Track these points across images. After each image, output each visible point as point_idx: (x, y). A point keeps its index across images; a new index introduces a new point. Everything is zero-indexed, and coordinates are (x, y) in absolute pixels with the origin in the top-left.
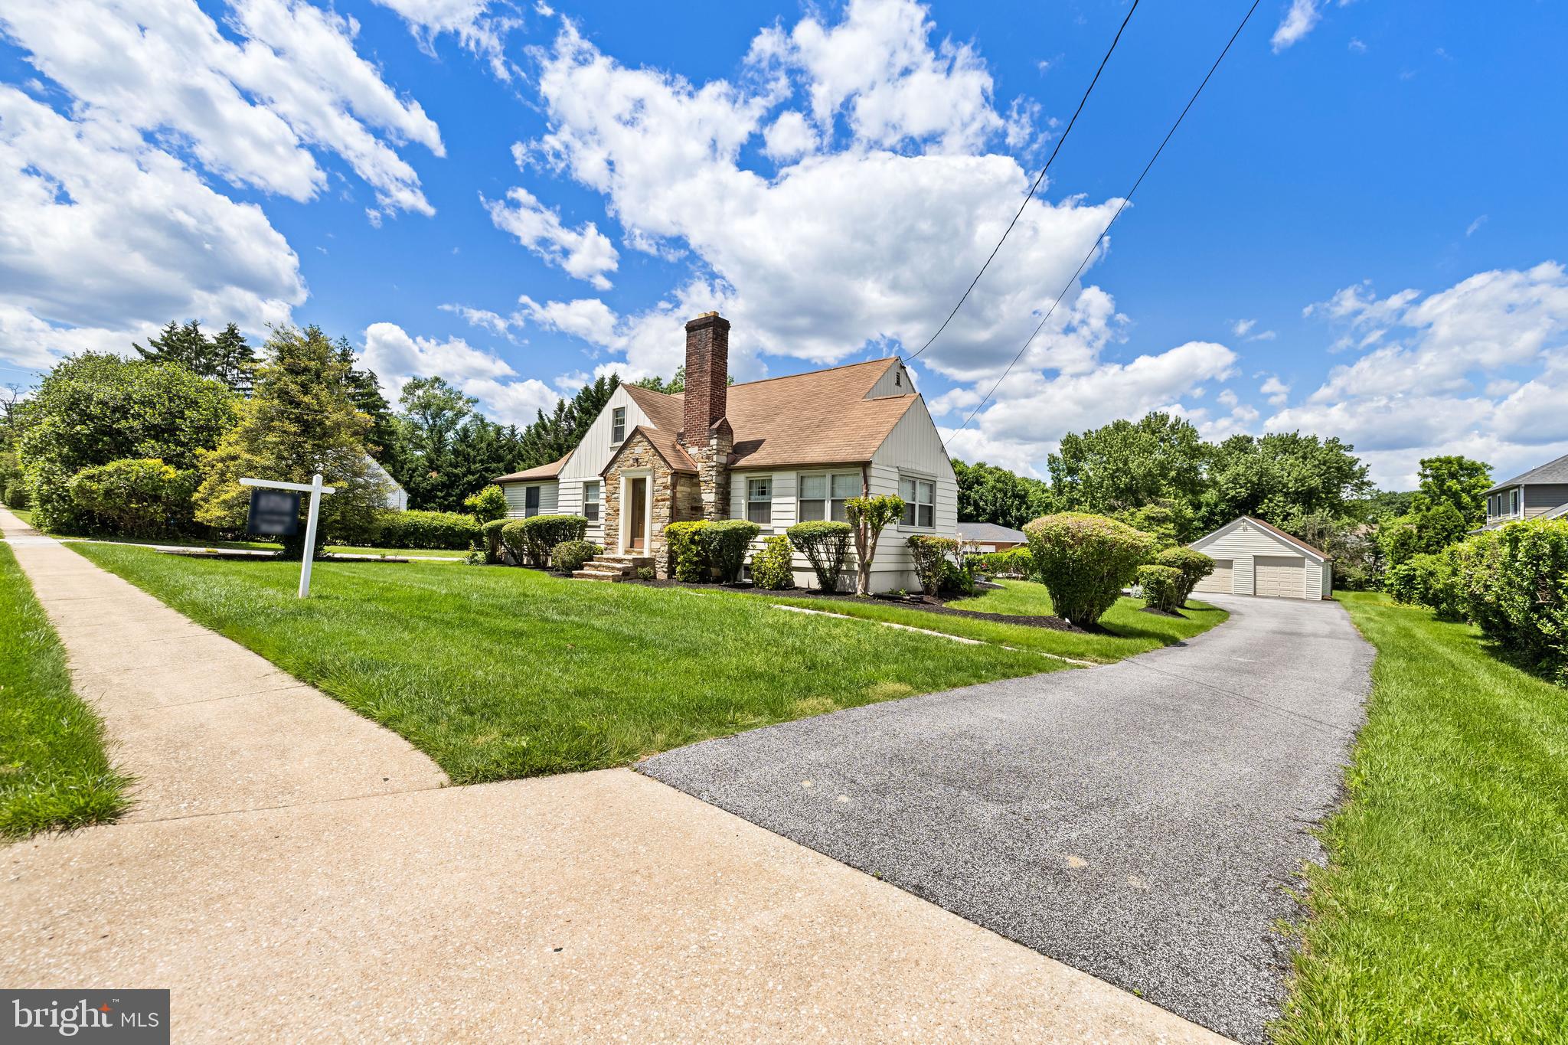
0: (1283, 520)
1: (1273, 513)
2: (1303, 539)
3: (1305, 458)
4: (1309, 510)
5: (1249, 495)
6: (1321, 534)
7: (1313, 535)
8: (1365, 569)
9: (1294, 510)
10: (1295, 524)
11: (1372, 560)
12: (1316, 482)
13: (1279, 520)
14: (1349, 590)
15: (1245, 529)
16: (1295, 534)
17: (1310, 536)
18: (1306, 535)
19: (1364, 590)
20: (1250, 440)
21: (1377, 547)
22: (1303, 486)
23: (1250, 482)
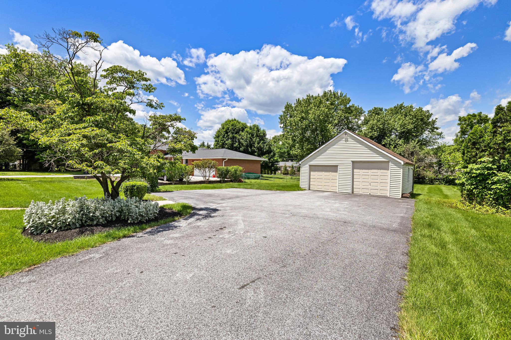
0: (394, 148)
1: (390, 144)
2: (403, 156)
3: (406, 116)
4: (407, 140)
5: (379, 135)
6: (412, 154)
7: (408, 154)
8: (434, 172)
9: (400, 142)
10: (401, 149)
11: (437, 168)
12: (410, 127)
13: (392, 147)
14: (427, 184)
15: (347, 140)
16: (400, 154)
17: (407, 155)
18: (404, 155)
19: (433, 184)
20: (381, 110)
21: (440, 161)
22: (404, 128)
23: (379, 128)
